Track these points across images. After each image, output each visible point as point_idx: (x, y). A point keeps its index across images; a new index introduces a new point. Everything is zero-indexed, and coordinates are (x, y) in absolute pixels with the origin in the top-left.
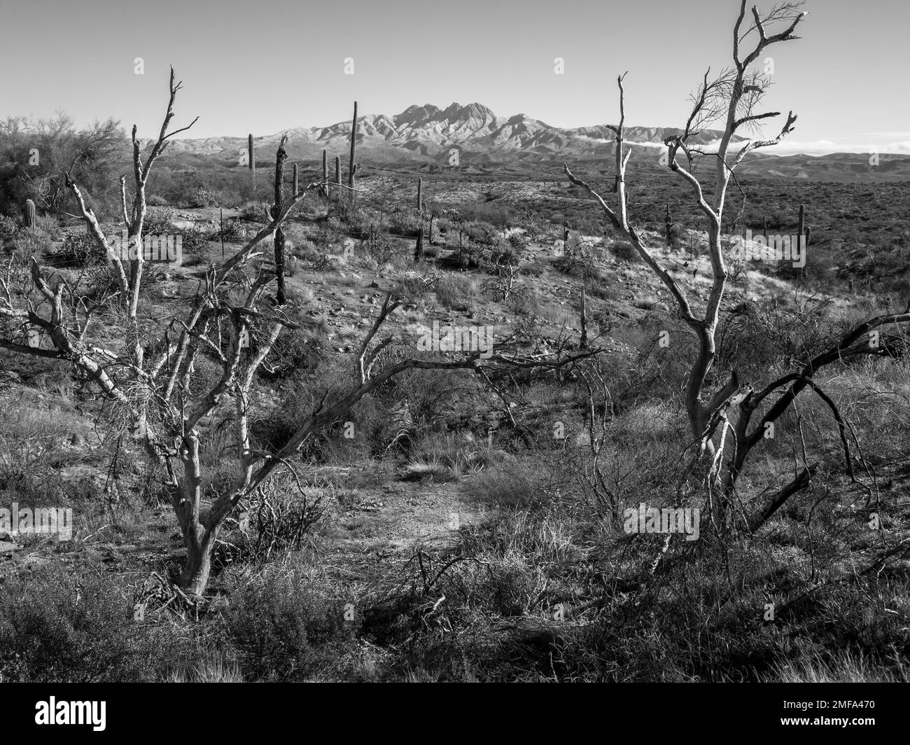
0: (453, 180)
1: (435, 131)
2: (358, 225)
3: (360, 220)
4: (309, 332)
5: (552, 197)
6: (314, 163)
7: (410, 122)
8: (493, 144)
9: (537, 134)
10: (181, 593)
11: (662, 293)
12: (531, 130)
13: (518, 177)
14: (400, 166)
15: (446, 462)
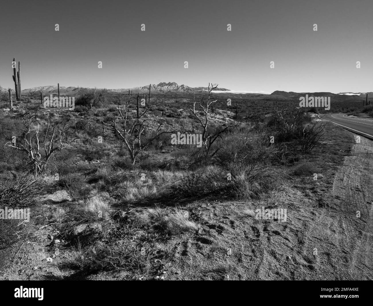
0: (169, 98)
1: (165, 88)
5: (189, 102)
7: (160, 86)
8: (178, 91)
9: (187, 89)
12: (185, 88)
13: (183, 98)
14: (158, 95)
15: (168, 150)
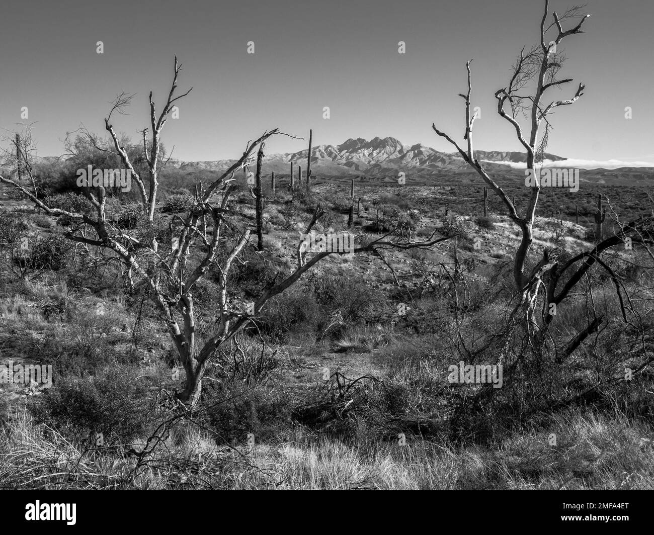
0: (376, 186)
1: (364, 155)
2: (312, 205)
3: (313, 202)
4: (278, 268)
5: (439, 196)
6: (286, 176)
7: (348, 149)
8: (401, 163)
9: (429, 156)
10: (182, 404)
11: (509, 249)
12: (426, 154)
13: (418, 184)
14: (341, 178)
15: (363, 341)
